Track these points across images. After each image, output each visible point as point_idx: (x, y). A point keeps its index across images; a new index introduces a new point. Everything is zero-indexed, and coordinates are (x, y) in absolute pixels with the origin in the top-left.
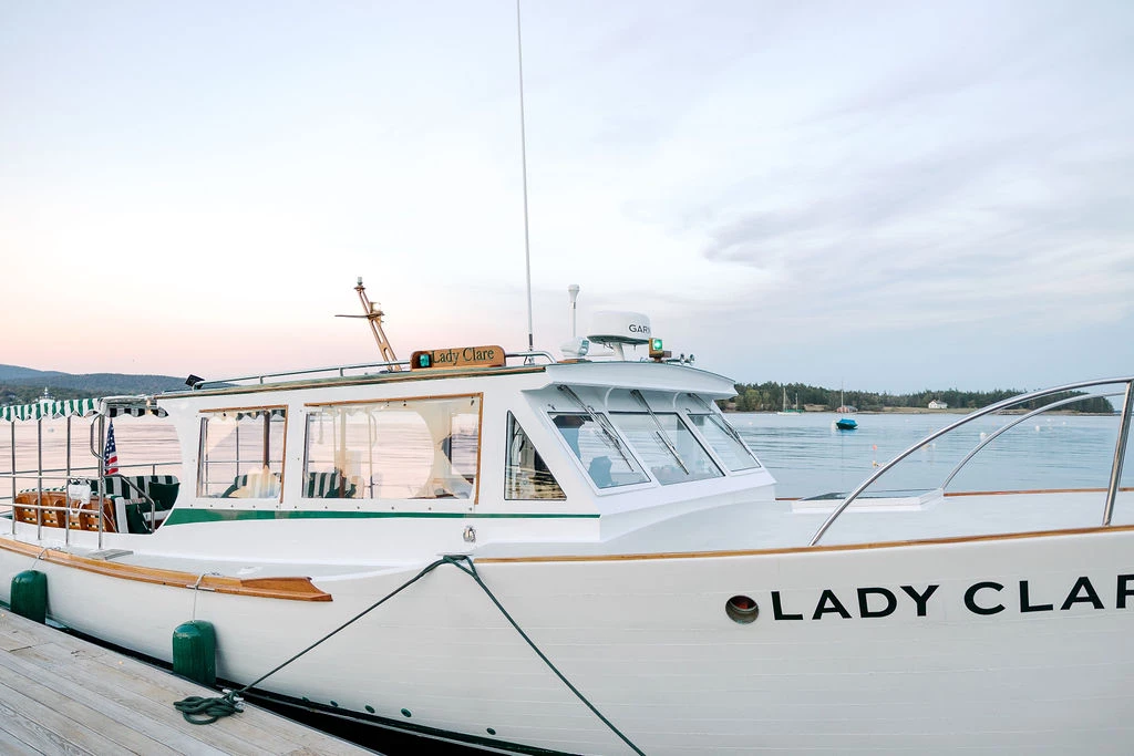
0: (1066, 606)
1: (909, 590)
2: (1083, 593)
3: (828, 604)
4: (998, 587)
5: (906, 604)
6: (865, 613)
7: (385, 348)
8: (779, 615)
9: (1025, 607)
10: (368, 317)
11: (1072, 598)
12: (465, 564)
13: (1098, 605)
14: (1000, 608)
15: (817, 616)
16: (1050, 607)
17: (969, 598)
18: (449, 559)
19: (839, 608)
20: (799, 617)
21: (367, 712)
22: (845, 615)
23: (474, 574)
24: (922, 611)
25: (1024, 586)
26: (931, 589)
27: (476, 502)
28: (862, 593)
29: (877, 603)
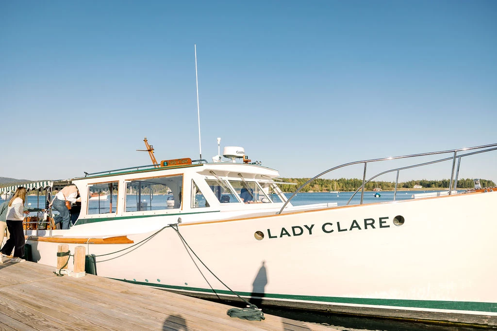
0: (351, 229)
1: (306, 226)
2: (355, 225)
3: (284, 232)
4: (331, 224)
5: (306, 231)
6: (295, 235)
7: (154, 161)
8: (270, 237)
9: (339, 230)
10: (149, 151)
11: (352, 227)
12: (175, 228)
13: (360, 229)
14: (332, 231)
15: (281, 236)
16: (346, 230)
17: (323, 227)
18: (171, 226)
19: (287, 233)
20: (276, 237)
21: (146, 282)
22: (289, 235)
23: (177, 231)
24: (310, 233)
25: (338, 223)
26: (313, 226)
27: (182, 209)
28: (293, 228)
29: (298, 231)
